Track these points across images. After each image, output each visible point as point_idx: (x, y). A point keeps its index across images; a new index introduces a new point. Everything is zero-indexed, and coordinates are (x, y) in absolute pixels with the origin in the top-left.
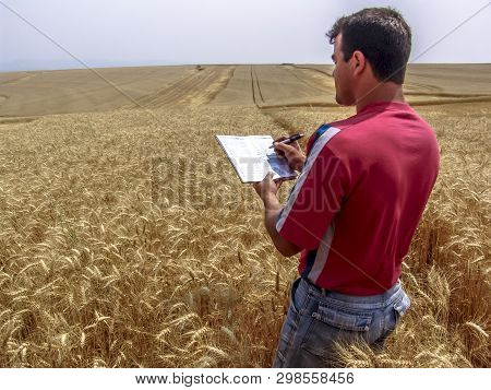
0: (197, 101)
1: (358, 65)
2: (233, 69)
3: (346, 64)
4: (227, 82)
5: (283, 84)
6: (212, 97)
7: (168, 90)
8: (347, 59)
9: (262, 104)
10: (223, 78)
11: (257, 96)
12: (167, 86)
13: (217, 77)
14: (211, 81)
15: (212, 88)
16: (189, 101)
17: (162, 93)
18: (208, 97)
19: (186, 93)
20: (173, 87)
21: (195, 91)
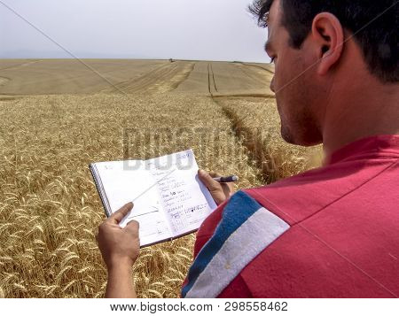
0: (163, 89)
2: (194, 64)
4: (188, 74)
5: (234, 78)
6: (176, 86)
7: (140, 79)
8: (297, 42)
9: (215, 94)
10: (185, 71)
11: (212, 87)
12: (140, 76)
13: (181, 70)
14: (176, 73)
15: (176, 79)
16: (156, 89)
17: (135, 81)
18: (172, 86)
19: (155, 82)
20: (145, 77)
21: (162, 80)
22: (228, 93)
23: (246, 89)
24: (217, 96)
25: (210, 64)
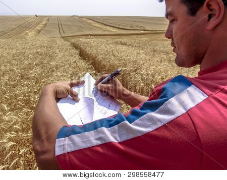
0: (31, 34)
1: (210, 17)
2: (49, 18)
3: (191, 18)
4: (46, 24)
5: (74, 25)
6: (39, 32)
7: (15, 28)
9: (64, 35)
10: (44, 23)
11: (61, 31)
12: (15, 26)
13: (41, 22)
14: (38, 24)
15: (39, 27)
16: (27, 34)
18: (37, 32)
19: (25, 30)
20: (18, 27)
21: (30, 29)
22: (72, 35)
23: (82, 31)
24: (65, 37)
25: (58, 18)
